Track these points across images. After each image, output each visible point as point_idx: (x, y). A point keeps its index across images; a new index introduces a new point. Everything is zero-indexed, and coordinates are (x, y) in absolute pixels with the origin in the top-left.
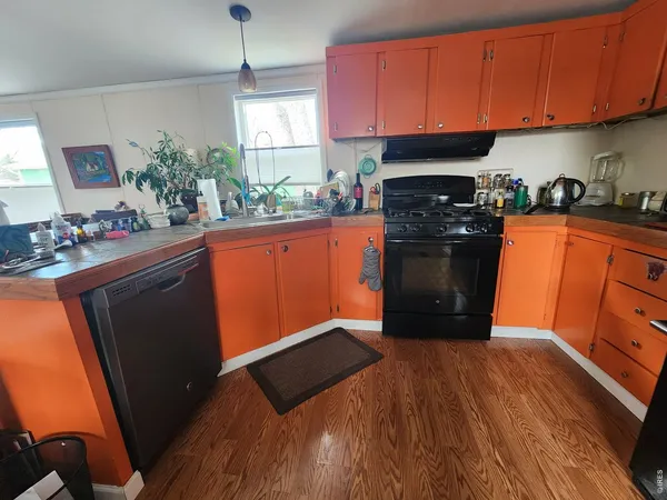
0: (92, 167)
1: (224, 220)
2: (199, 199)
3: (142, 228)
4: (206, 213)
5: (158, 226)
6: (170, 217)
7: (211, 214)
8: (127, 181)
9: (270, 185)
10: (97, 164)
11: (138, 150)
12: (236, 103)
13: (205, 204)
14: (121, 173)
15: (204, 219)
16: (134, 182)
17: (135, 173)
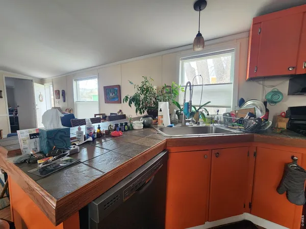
0: (112, 94)
1: (171, 126)
2: (159, 114)
3: (129, 129)
4: (162, 121)
5: (137, 128)
6: (143, 123)
7: (164, 123)
8: (125, 101)
9: (197, 106)
10: (114, 93)
11: (133, 86)
12: (181, 61)
13: (162, 116)
14: (123, 97)
15: (160, 125)
16: (128, 102)
17: (129, 97)
